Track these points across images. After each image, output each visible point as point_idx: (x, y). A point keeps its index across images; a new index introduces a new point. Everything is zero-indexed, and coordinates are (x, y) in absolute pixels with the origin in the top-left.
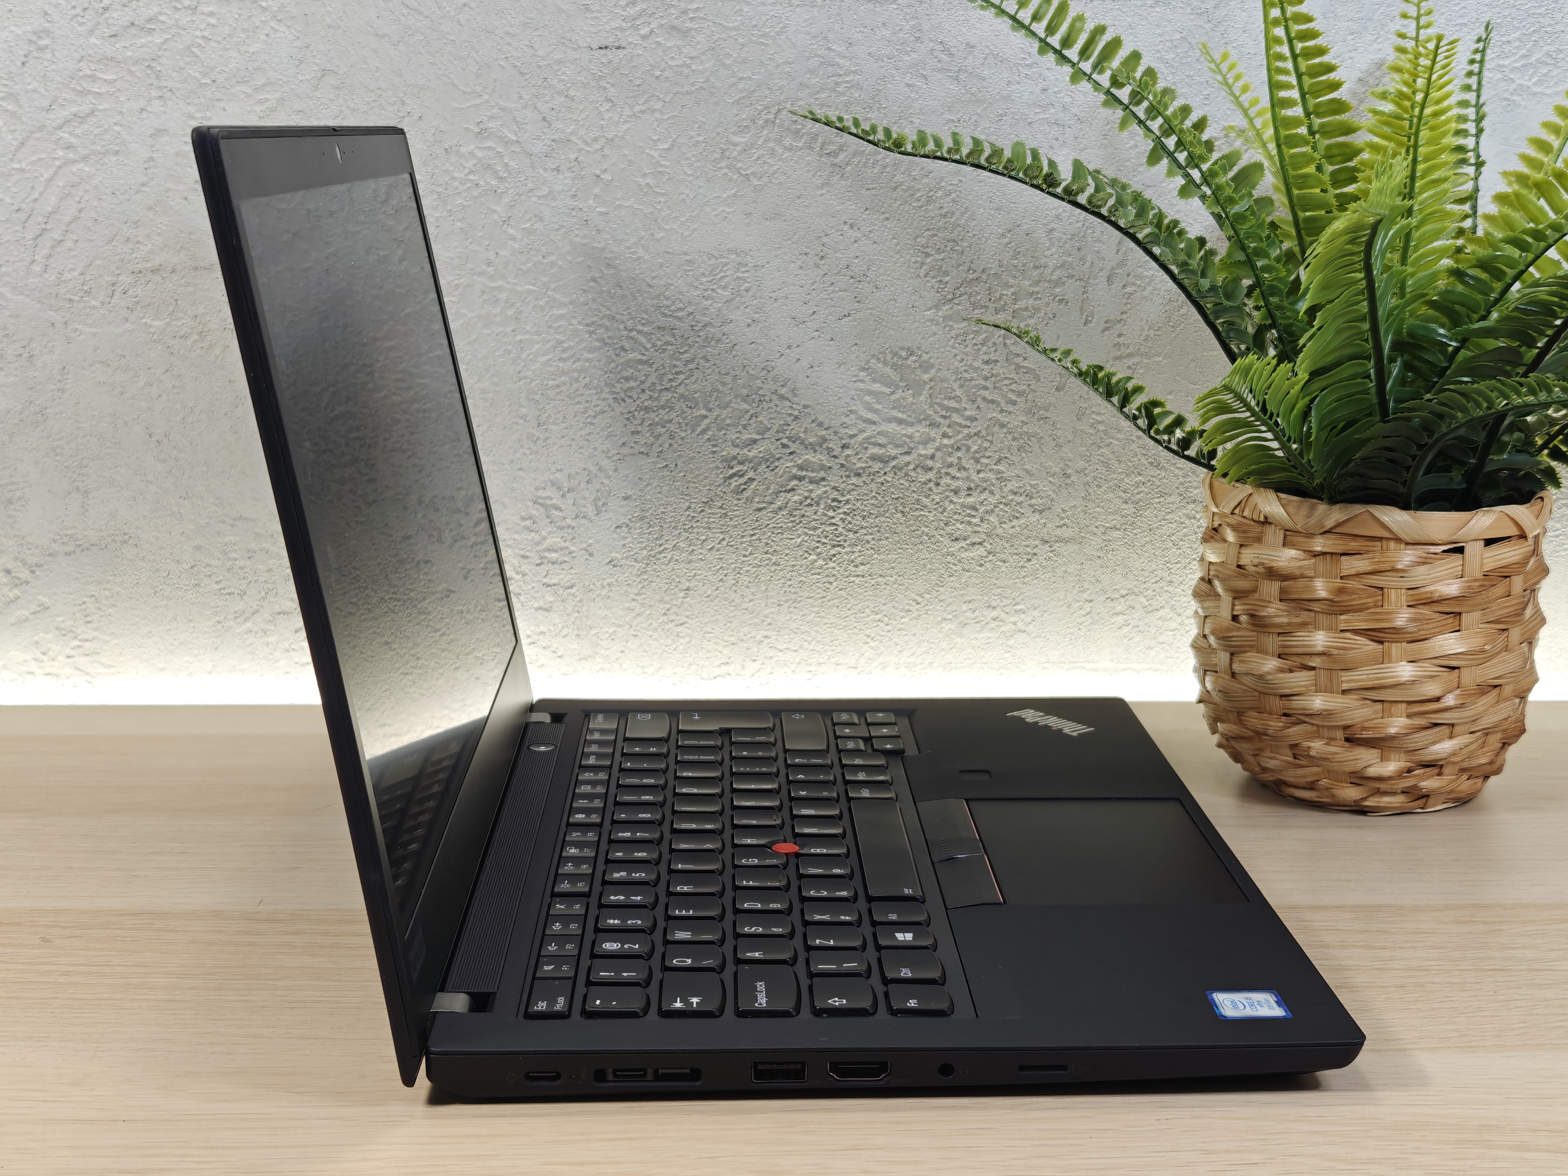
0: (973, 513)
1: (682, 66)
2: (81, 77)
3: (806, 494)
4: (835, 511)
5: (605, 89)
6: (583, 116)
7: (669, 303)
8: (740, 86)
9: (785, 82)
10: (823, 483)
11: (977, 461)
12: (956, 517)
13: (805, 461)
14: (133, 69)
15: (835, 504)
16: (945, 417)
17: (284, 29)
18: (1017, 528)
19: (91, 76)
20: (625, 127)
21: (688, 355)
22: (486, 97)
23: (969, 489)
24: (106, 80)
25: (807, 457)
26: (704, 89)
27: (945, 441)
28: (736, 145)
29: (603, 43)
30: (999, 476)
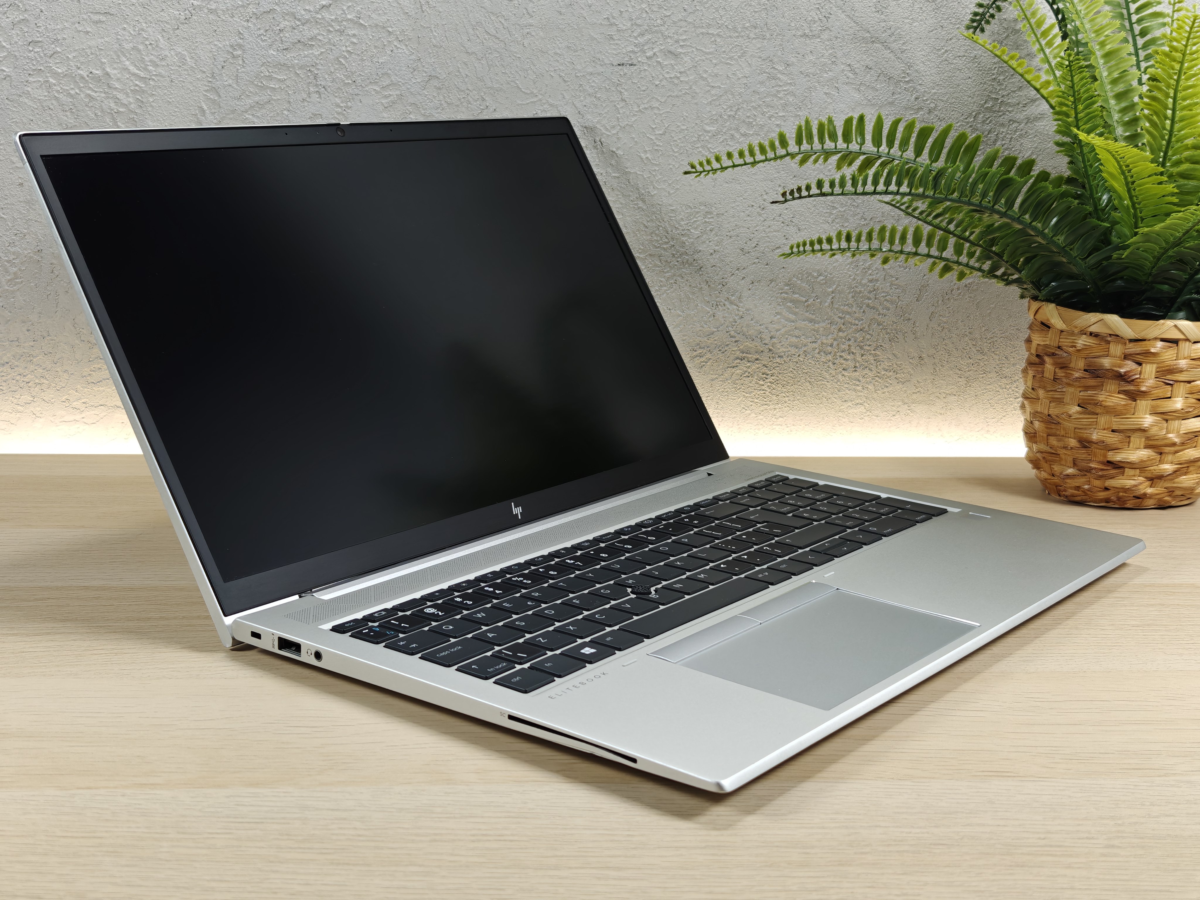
0: (858, 383)
1: (674, 78)
2: (262, 77)
3: (745, 369)
4: (764, 381)
5: (621, 92)
6: (606, 111)
7: (659, 238)
8: (713, 92)
9: (743, 90)
10: (757, 362)
11: (861, 348)
12: (846, 386)
13: (745, 346)
14: (298, 72)
15: (764, 376)
16: (840, 318)
17: (404, 47)
18: (887, 394)
19: (269, 76)
20: (633, 119)
21: (670, 274)
22: (540, 97)
23: (855, 367)
24: (279, 80)
25: (747, 343)
26: (688, 94)
27: (841, 334)
28: (709, 132)
29: (621, 62)
30: (875, 359)
